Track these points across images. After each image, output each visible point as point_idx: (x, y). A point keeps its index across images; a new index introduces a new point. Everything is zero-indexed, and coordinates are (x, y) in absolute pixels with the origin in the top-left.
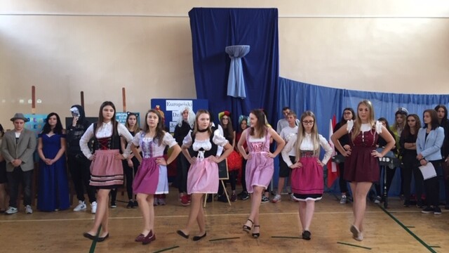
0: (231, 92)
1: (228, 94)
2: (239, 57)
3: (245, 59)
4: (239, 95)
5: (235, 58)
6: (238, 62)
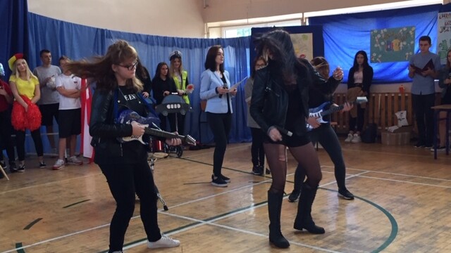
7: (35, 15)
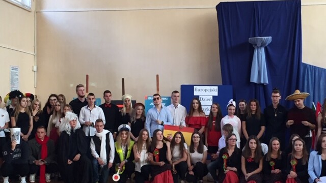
0: (254, 79)
1: (251, 81)
2: (261, 46)
3: (268, 47)
4: (262, 82)
5: (258, 48)
6: (262, 51)
7: (315, 67)
